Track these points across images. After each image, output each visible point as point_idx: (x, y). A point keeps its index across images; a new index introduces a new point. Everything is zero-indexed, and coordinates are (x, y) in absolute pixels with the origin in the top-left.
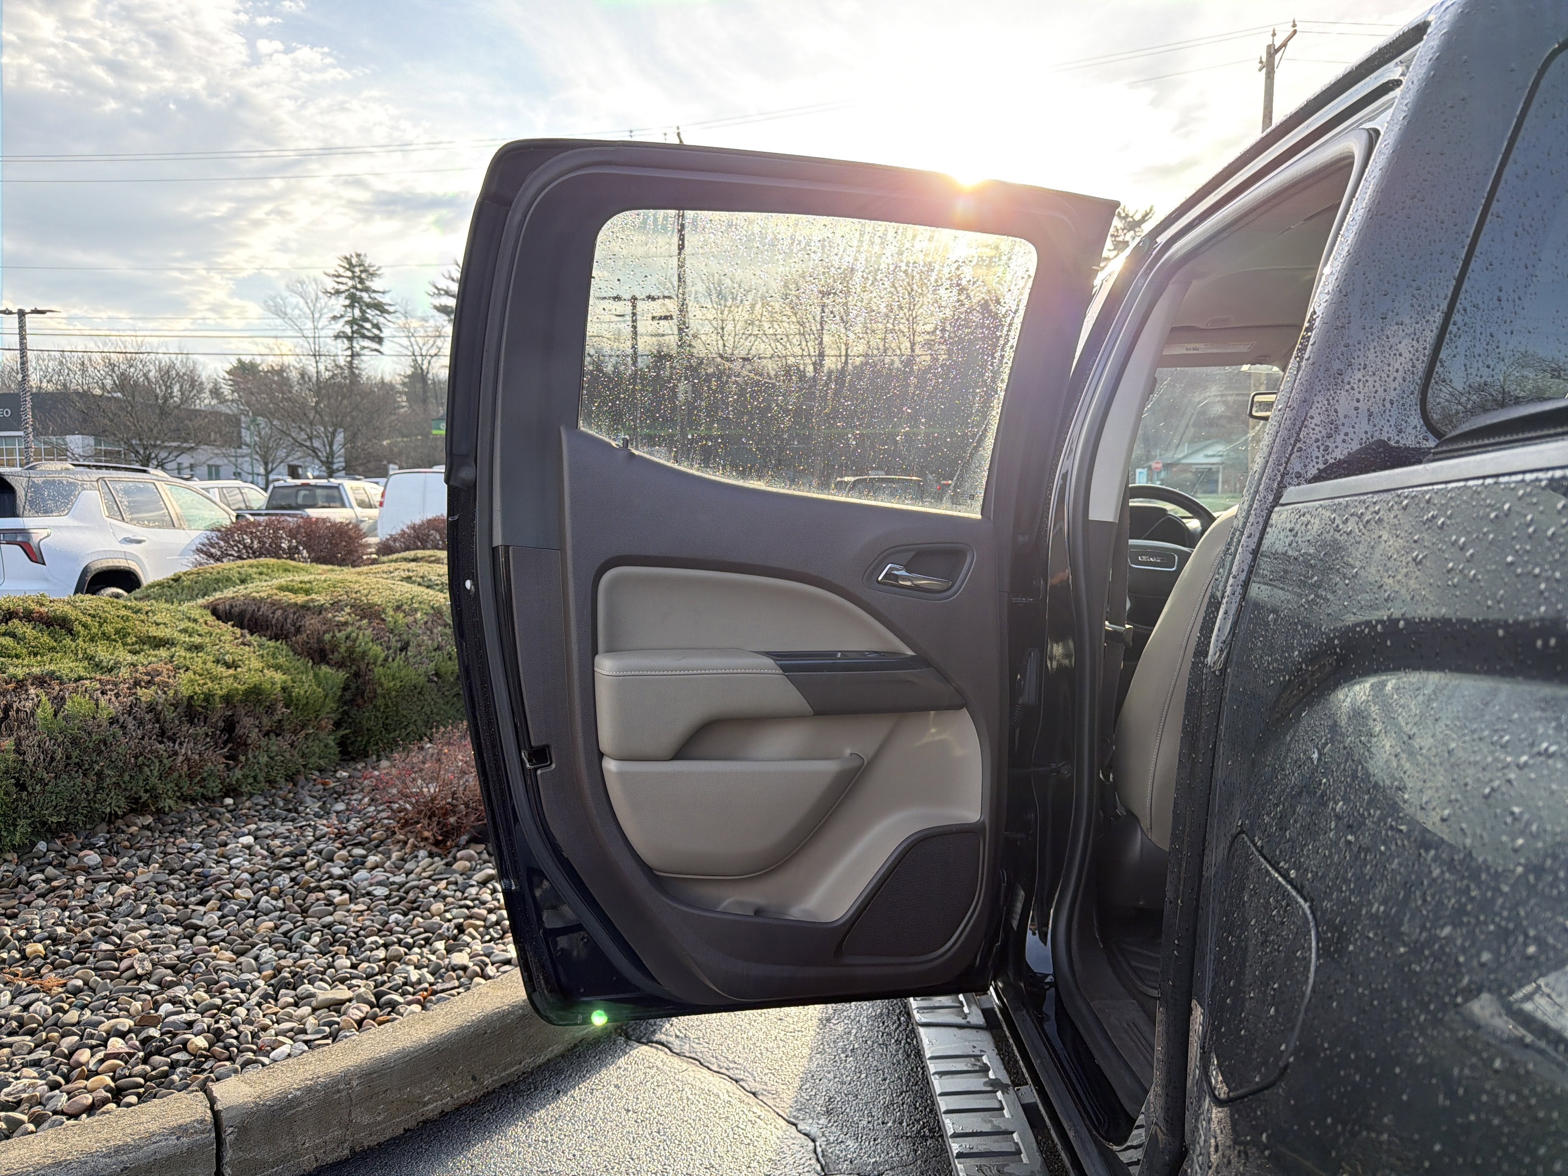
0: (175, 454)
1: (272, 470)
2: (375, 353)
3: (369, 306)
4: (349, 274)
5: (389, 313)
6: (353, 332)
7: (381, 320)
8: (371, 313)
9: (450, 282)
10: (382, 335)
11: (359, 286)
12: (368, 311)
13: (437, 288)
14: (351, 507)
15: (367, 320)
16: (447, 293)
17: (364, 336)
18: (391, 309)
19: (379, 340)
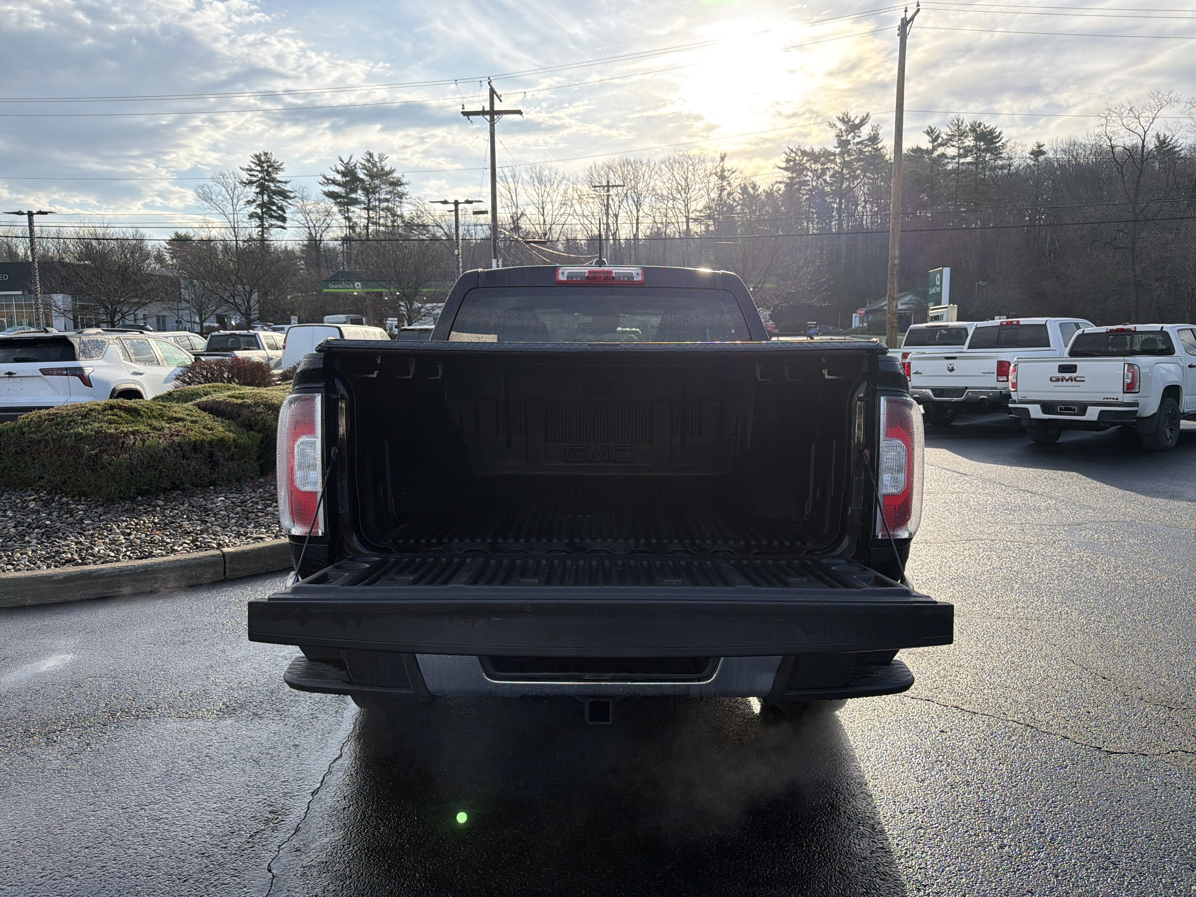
0: (135, 308)
1: (206, 319)
2: (280, 229)
3: (275, 193)
4: (259, 168)
5: (291, 198)
6: (262, 212)
7: (284, 203)
8: (277, 199)
9: (335, 173)
10: (285, 215)
11: (267, 178)
12: (274, 197)
13: (325, 178)
14: (264, 349)
15: (274, 204)
16: (334, 182)
17: (271, 216)
18: (292, 195)
19: (284, 219)
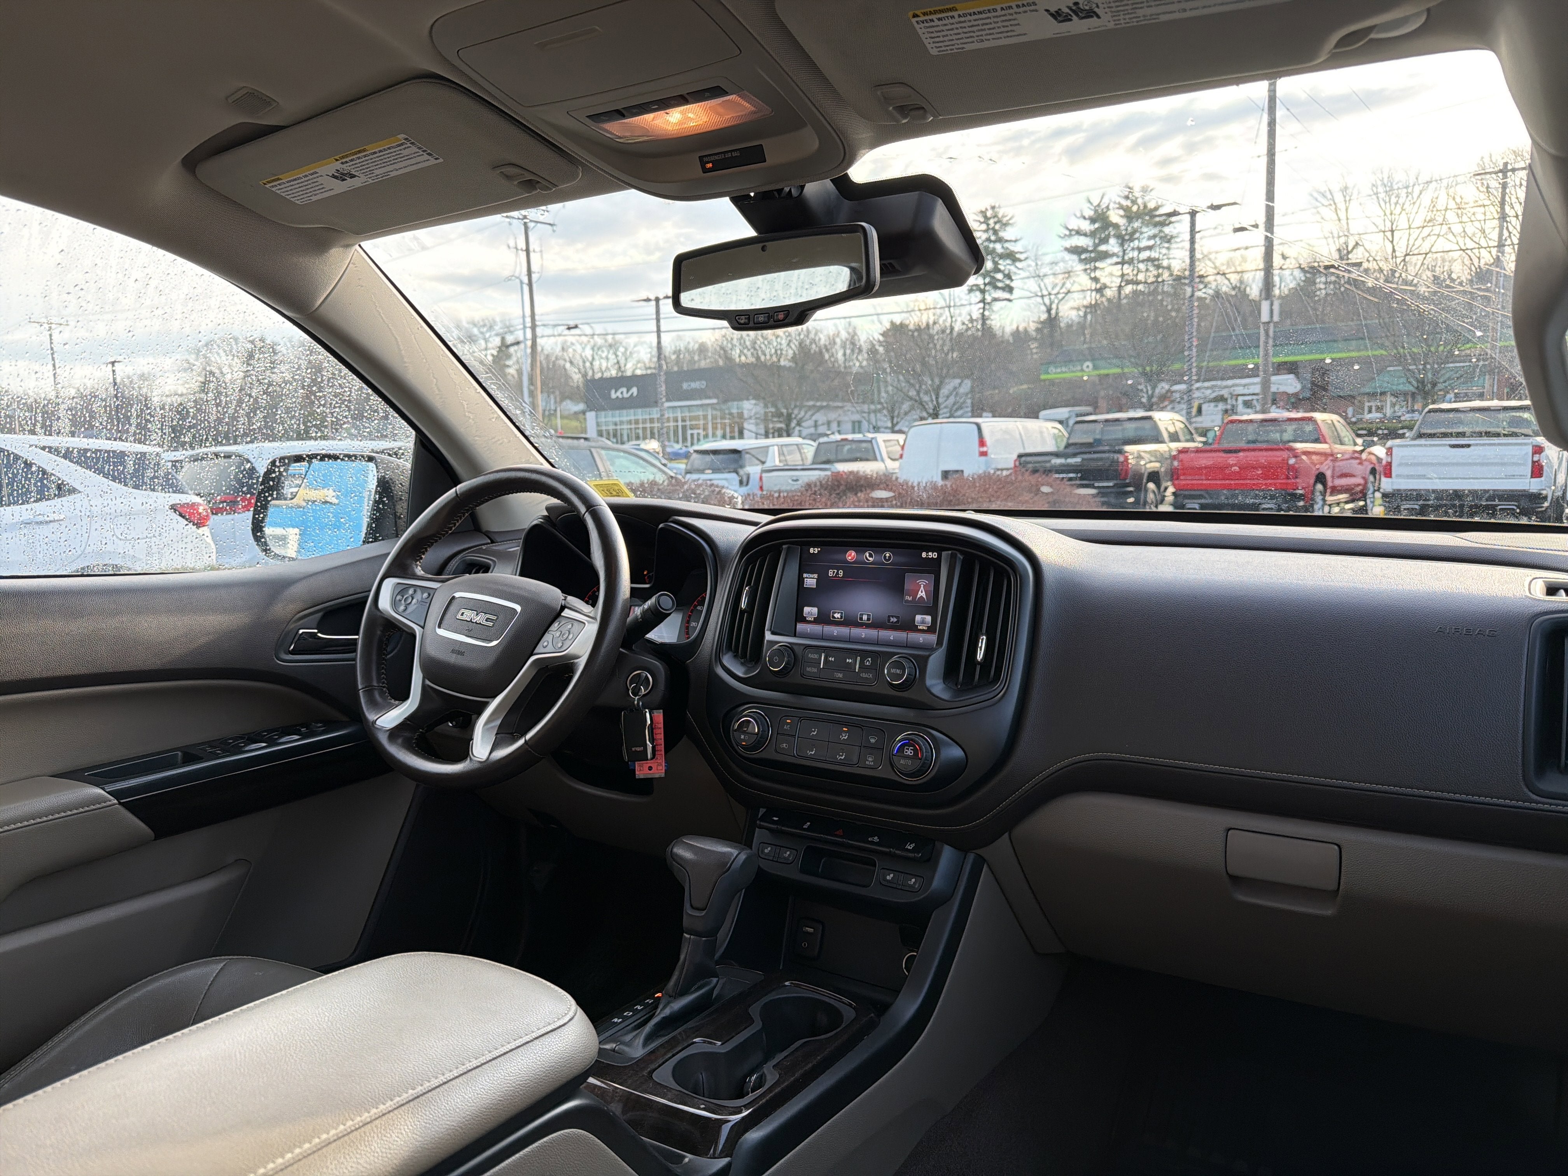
0: (810, 413)
1: (897, 423)
2: (1005, 302)
3: (1002, 256)
4: (984, 227)
5: (1020, 260)
6: (985, 284)
7: (1012, 268)
8: (1003, 264)
9: (1082, 220)
10: (1013, 284)
11: (993, 238)
12: (1001, 262)
13: (1067, 228)
15: (999, 271)
16: (1079, 233)
17: (996, 288)
18: (1022, 257)
19: (1010, 289)
